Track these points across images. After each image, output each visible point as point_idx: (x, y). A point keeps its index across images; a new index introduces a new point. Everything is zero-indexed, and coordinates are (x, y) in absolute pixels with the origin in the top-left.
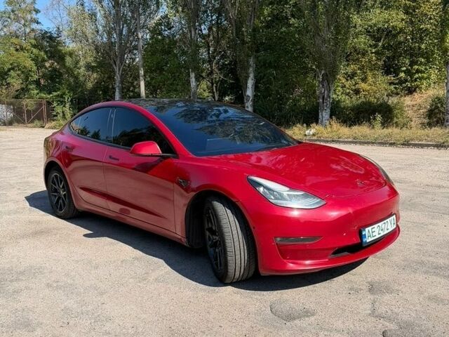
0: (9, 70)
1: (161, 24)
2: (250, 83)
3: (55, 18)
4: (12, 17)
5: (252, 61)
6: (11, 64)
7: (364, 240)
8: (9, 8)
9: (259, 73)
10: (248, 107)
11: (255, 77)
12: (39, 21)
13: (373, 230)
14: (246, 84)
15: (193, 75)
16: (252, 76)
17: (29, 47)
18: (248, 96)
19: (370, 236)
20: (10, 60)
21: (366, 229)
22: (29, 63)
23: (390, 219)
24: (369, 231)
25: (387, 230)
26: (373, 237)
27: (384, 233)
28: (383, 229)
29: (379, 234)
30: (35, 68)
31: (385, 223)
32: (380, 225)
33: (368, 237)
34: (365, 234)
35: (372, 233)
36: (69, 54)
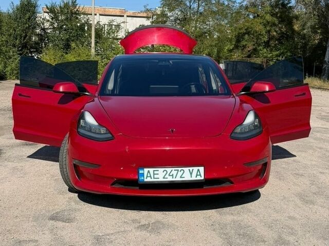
6: (246, 30)
7: (141, 178)
17: (263, 14)
19: (150, 176)
20: (246, 26)
21: (145, 169)
22: (259, 28)
23: (191, 169)
24: (149, 172)
25: (181, 177)
26: (154, 178)
27: (174, 179)
28: (173, 175)
29: (164, 178)
30: (264, 32)
31: (178, 170)
32: (169, 170)
33: (147, 177)
34: (143, 173)
35: (154, 174)
36: (297, 17)
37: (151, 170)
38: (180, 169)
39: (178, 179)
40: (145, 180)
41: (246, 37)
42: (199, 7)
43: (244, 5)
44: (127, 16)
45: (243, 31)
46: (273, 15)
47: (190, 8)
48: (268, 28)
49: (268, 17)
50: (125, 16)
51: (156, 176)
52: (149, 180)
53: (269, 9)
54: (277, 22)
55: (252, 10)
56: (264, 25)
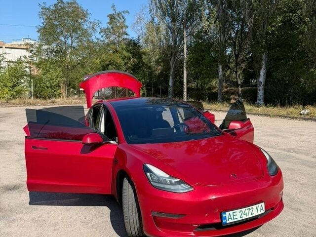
0: (108, 65)
1: (201, 32)
2: (262, 72)
3: (138, 30)
4: (112, 31)
5: (264, 56)
6: (109, 61)
7: (224, 221)
8: (110, 26)
9: (269, 65)
10: (260, 90)
11: (266, 67)
12: (127, 33)
13: (235, 214)
14: (259, 72)
15: (220, 67)
16: (263, 66)
17: (121, 50)
18: (260, 82)
19: (231, 218)
20: (109, 59)
21: (227, 213)
22: (120, 61)
23: (257, 206)
24: (229, 214)
25: (252, 214)
26: (234, 219)
27: (248, 217)
28: (246, 214)
29: (241, 217)
30: (123, 64)
31: (249, 209)
32: (243, 210)
33: (229, 219)
34: (226, 217)
35: (233, 216)
36: (145, 54)
37: (231, 212)
38: (250, 207)
39: (250, 216)
40: (228, 222)
41: (110, 67)
42: (72, 43)
43: (106, 43)
44: (6, 48)
45: (107, 63)
46: (128, 51)
47: (65, 43)
48: (126, 61)
49: (125, 53)
50: (4, 47)
51: (235, 217)
52: (230, 221)
53: (124, 46)
54: (131, 57)
55: (112, 46)
56: (122, 58)
